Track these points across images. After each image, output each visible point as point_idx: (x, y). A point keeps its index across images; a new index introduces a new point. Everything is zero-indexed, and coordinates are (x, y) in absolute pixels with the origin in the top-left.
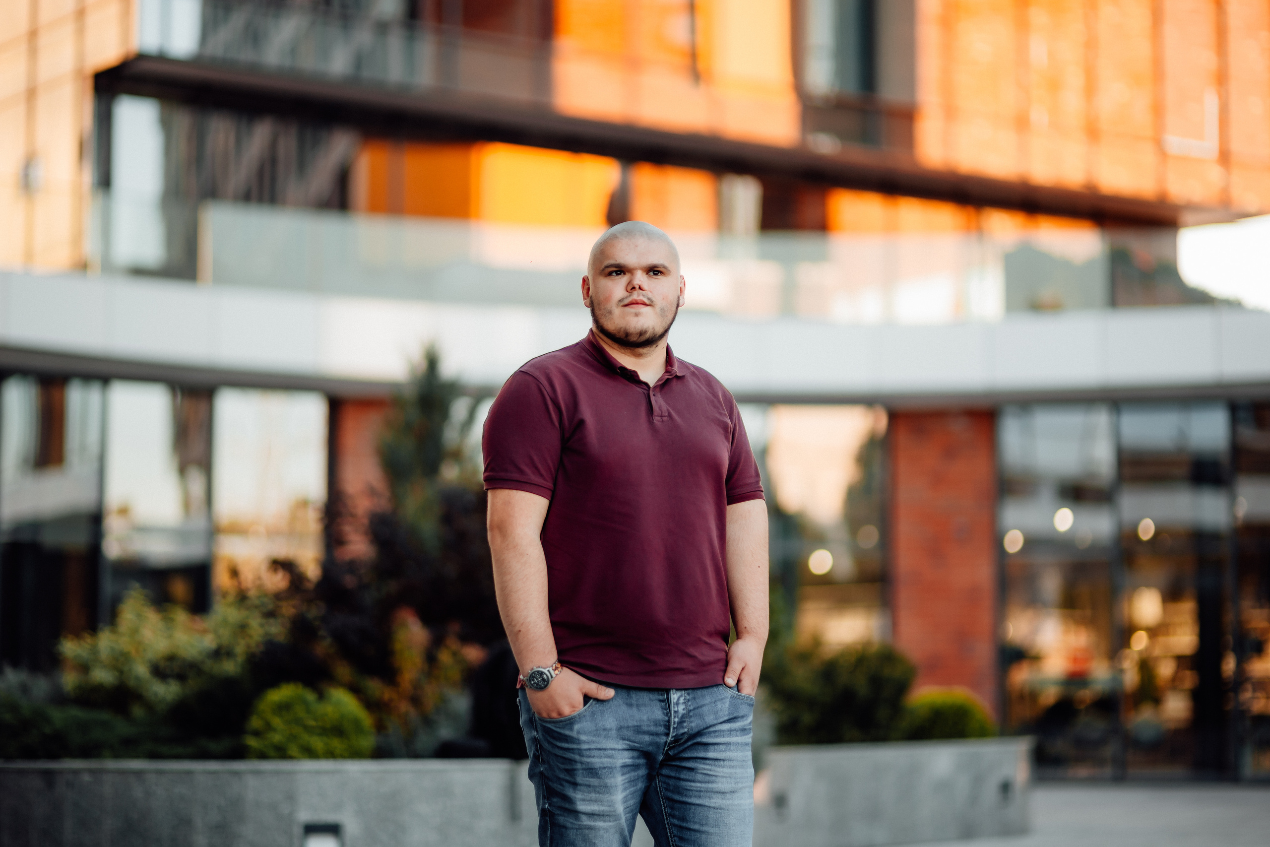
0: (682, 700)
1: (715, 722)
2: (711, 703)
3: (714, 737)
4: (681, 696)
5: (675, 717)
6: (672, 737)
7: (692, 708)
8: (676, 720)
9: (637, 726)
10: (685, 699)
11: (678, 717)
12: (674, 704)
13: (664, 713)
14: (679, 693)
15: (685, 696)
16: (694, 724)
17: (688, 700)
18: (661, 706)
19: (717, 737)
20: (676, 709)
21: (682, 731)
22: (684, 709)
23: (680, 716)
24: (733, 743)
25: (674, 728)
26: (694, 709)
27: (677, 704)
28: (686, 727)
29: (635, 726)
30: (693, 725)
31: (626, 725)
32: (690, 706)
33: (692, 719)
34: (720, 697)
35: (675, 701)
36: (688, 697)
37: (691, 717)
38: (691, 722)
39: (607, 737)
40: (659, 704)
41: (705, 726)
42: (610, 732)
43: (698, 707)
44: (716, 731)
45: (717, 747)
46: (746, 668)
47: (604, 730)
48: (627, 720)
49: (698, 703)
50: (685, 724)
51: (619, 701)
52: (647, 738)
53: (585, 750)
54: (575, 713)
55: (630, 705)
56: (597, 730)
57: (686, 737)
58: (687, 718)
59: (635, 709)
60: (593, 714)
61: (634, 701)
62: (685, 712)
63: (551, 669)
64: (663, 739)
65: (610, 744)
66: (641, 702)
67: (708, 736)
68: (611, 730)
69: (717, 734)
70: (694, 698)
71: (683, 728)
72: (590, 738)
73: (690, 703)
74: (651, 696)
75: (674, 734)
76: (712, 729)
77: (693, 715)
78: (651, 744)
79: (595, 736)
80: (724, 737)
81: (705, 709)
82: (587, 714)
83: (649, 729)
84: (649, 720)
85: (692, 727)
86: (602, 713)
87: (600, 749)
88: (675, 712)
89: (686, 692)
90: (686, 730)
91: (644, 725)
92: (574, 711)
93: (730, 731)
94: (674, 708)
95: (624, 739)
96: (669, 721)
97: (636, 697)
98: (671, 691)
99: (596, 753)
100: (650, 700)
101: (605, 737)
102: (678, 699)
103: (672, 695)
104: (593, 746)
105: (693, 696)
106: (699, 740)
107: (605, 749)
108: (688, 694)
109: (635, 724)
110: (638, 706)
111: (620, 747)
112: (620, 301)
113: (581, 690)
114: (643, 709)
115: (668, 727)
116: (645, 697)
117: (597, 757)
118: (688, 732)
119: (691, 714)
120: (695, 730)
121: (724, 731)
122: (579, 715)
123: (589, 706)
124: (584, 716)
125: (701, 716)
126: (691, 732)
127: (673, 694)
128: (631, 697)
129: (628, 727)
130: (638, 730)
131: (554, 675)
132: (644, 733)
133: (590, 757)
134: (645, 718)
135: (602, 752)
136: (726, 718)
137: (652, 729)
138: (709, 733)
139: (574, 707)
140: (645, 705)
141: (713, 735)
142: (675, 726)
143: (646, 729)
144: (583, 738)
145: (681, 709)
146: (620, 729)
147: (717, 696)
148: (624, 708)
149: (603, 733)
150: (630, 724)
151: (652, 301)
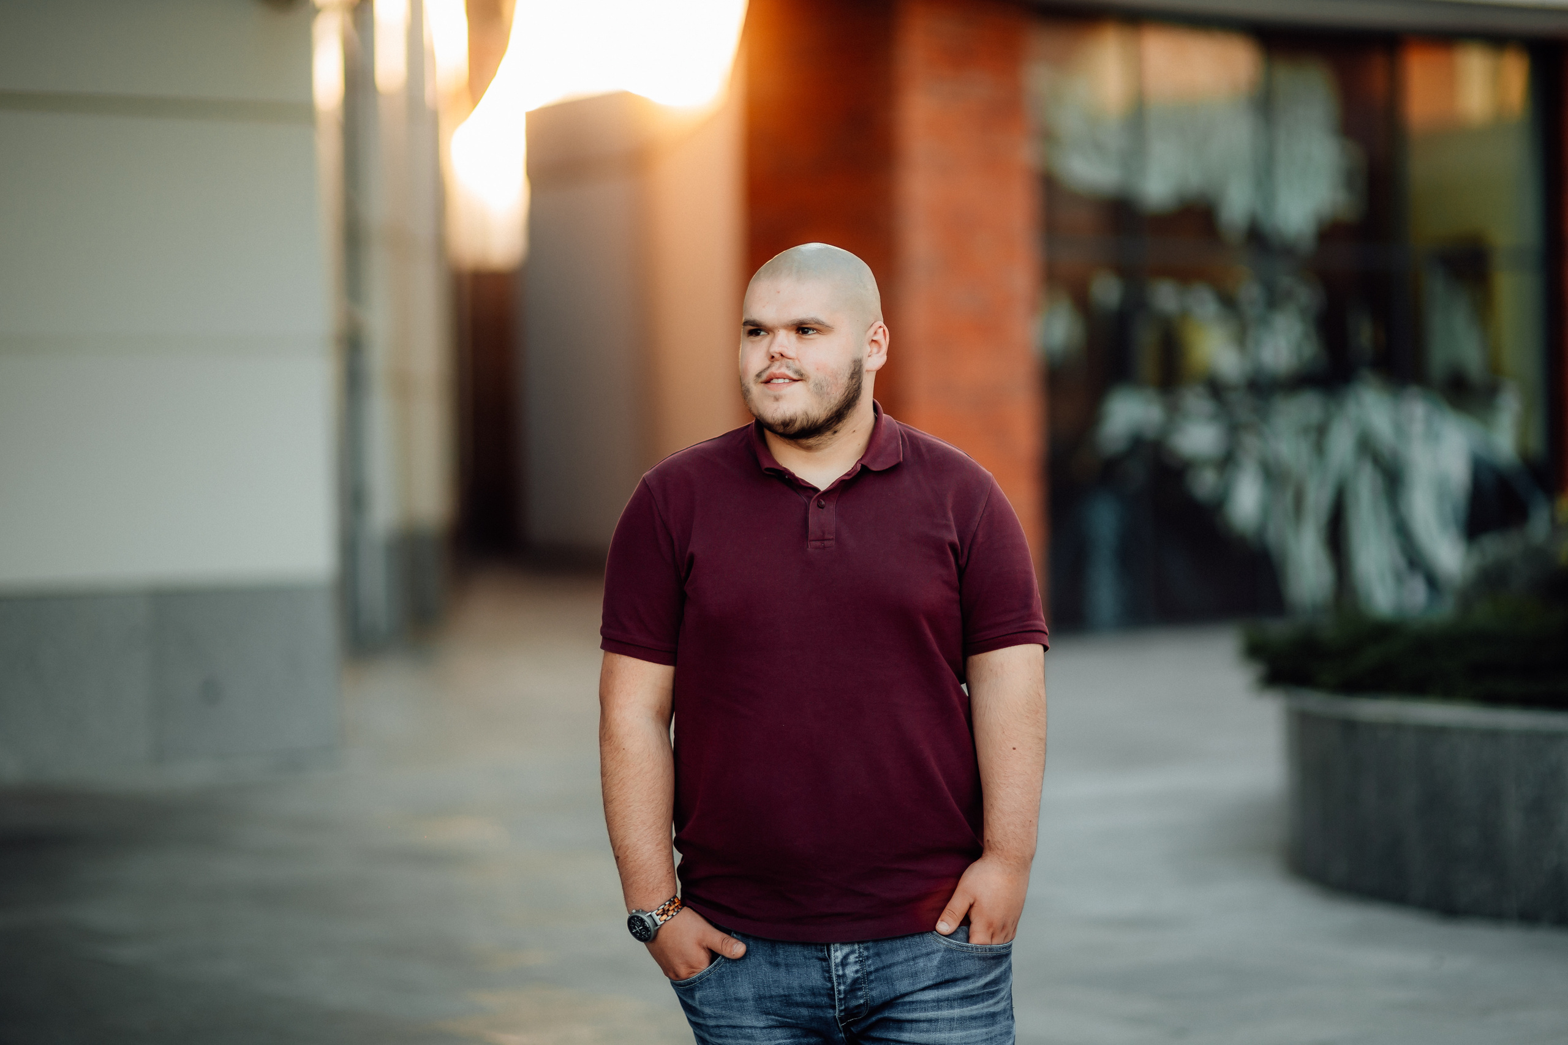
0: (852, 958)
1: (910, 989)
2: (906, 960)
3: (909, 1011)
4: (853, 952)
5: (839, 984)
6: (841, 1011)
7: (872, 968)
8: (842, 988)
9: (785, 996)
10: (860, 956)
11: (844, 983)
12: (836, 965)
13: (824, 978)
14: (846, 949)
15: (860, 953)
16: (877, 992)
17: (868, 958)
18: (822, 967)
19: (915, 1010)
20: (840, 973)
21: (854, 1003)
22: (857, 972)
23: (849, 981)
24: (943, 1019)
25: (840, 1000)
26: (877, 970)
27: (844, 963)
28: (861, 997)
29: (781, 996)
30: (874, 993)
31: (767, 994)
32: (869, 966)
33: (873, 985)
34: (924, 951)
35: (838, 960)
36: (865, 953)
37: (872, 981)
38: (871, 989)
39: (742, 1010)
40: (818, 963)
41: (892, 996)
42: (745, 1004)
43: (883, 968)
44: (913, 1002)
45: (914, 1025)
46: (975, 905)
47: (737, 1000)
48: (769, 986)
49: (882, 961)
50: (860, 993)
51: (759, 959)
52: (804, 1012)
53: (713, 1027)
54: (695, 976)
55: (777, 965)
56: (726, 1000)
57: (865, 1013)
58: (865, 983)
59: (782, 970)
60: (721, 977)
61: (780, 959)
62: (859, 975)
63: (654, 914)
64: (830, 1013)
65: (748, 1020)
66: (790, 961)
67: (900, 1008)
68: (745, 1000)
69: (914, 1006)
70: (878, 955)
71: (857, 998)
72: (718, 1011)
73: (870, 962)
74: (806, 953)
75: (843, 1008)
76: (907, 999)
77: (876, 978)
78: (812, 1019)
79: (724, 1008)
80: (926, 1010)
81: (897, 969)
82: (712, 976)
83: (804, 999)
84: (801, 987)
85: (872, 996)
86: (734, 975)
87: (734, 1027)
88: (838, 976)
89: (861, 945)
90: (862, 1001)
91: (795, 994)
92: (694, 973)
93: (938, 1001)
94: (837, 971)
95: (769, 1014)
96: (832, 988)
97: (782, 954)
98: (832, 946)
99: (730, 1032)
100: (805, 958)
101: (739, 1011)
102: (846, 957)
103: (833, 952)
104: (723, 1022)
105: (876, 951)
106: (886, 1014)
107: (742, 1027)
108: (867, 949)
109: (782, 992)
110: (787, 965)
111: (762, 1024)
112: (759, 375)
113: (700, 944)
114: (795, 970)
115: (832, 997)
116: (797, 954)
117: (731, 1037)
118: (867, 1004)
119: (872, 977)
120: (879, 1001)
121: (926, 1002)
122: (700, 978)
123: (715, 966)
124: (708, 980)
125: (889, 981)
126: (872, 1004)
127: (836, 951)
128: (777, 954)
129: (771, 997)
130: (787, 1000)
131: (659, 923)
132: (798, 1005)
133: (720, 1037)
134: (796, 984)
135: (738, 1031)
136: (931, 983)
137: (809, 999)
138: (905, 1004)
139: (691, 967)
140: (797, 965)
141: (908, 1007)
142: (842, 996)
143: (799, 999)
144: (707, 1010)
145: (851, 971)
146: (759, 999)
147: (919, 950)
148: (766, 968)
149: (735, 1004)
150: (773, 993)
151: (802, 375)
